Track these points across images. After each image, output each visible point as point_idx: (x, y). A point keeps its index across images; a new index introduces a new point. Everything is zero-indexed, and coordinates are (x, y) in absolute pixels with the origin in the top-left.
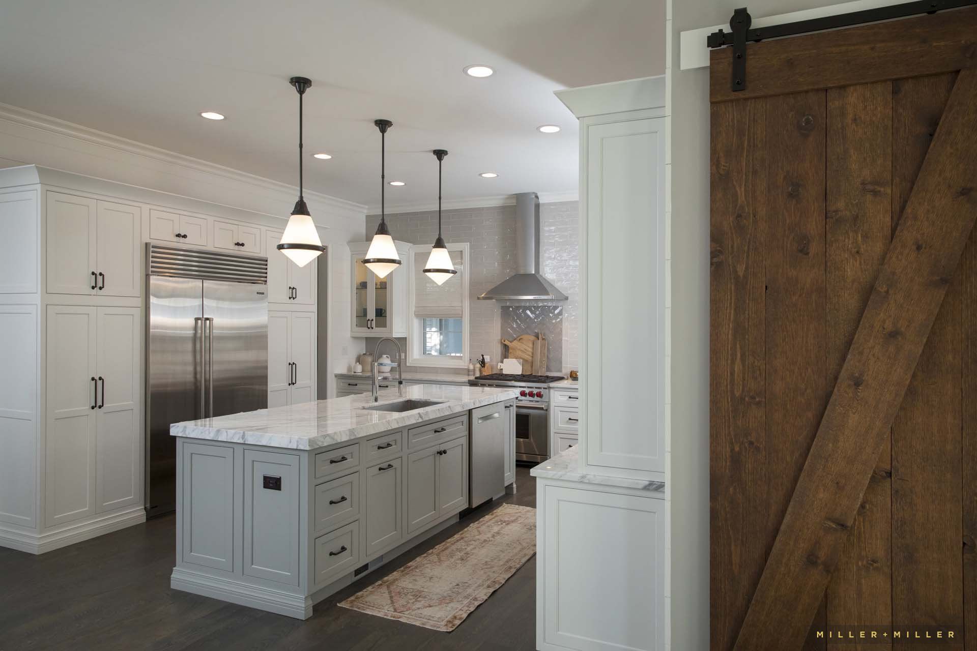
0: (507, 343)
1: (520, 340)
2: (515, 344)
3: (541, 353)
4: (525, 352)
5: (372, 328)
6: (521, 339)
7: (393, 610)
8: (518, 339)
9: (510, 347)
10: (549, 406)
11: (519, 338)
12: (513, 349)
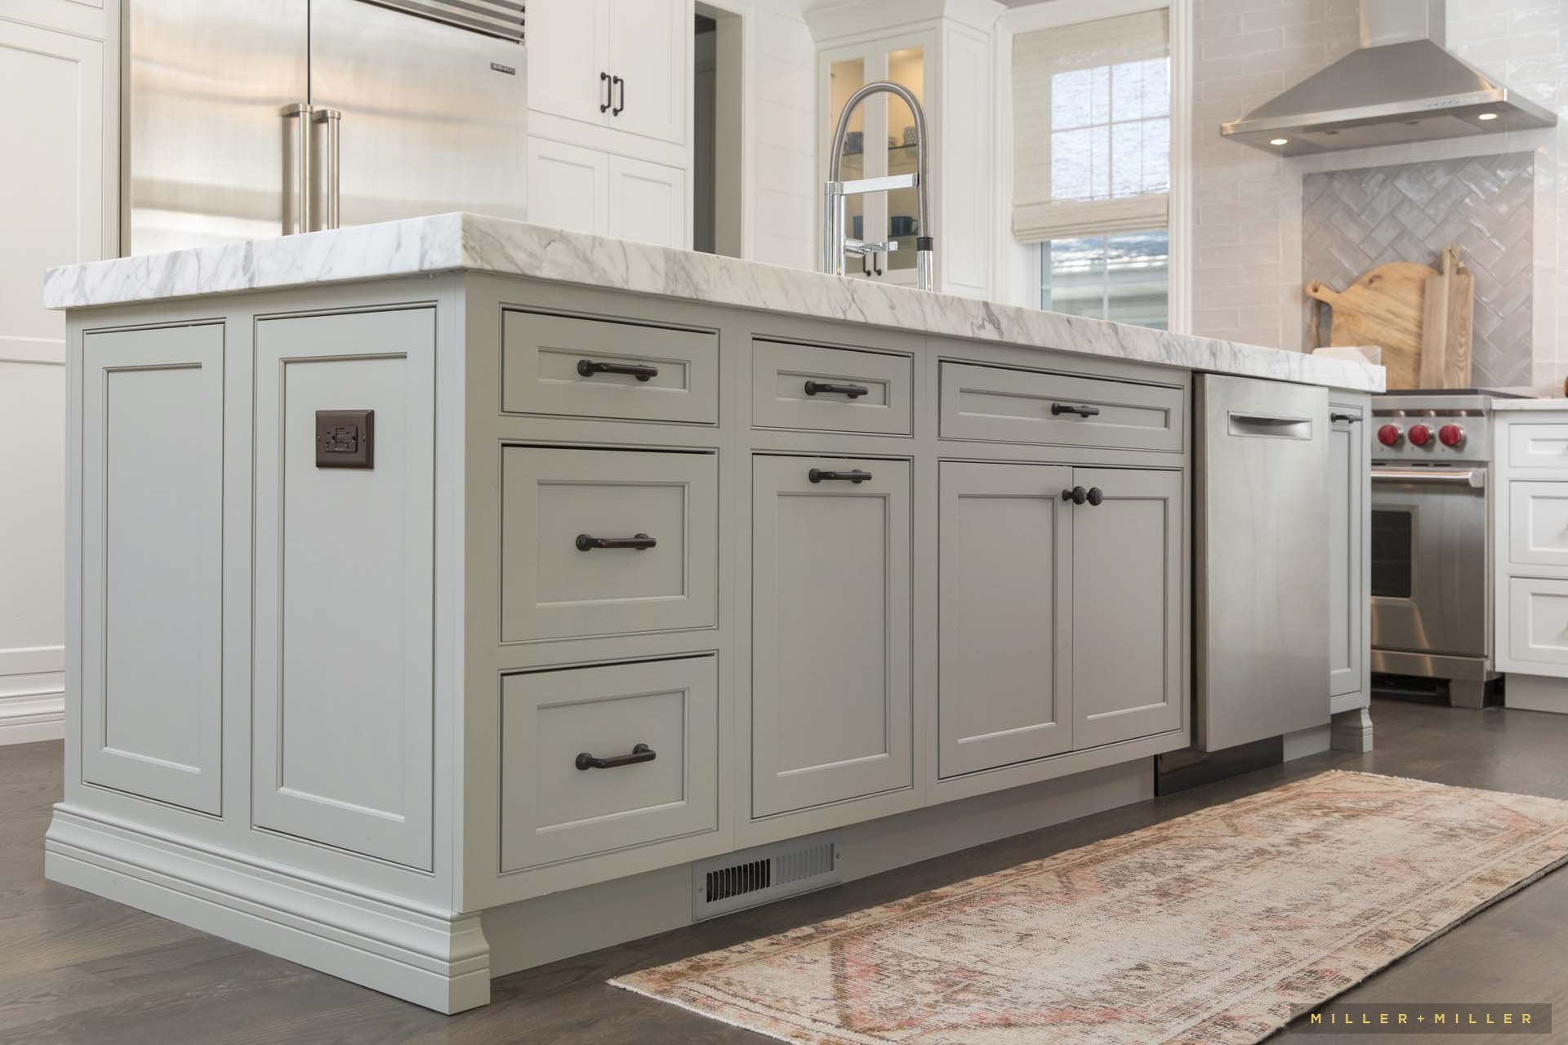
0: (1324, 294)
1: (1371, 281)
2: (1355, 297)
3: (1450, 318)
4: (1392, 323)
5: (879, 273)
6: (1378, 277)
7: (837, 1021)
8: (1366, 279)
9: (1334, 308)
10: (1489, 478)
11: (1370, 275)
12: (1348, 315)
